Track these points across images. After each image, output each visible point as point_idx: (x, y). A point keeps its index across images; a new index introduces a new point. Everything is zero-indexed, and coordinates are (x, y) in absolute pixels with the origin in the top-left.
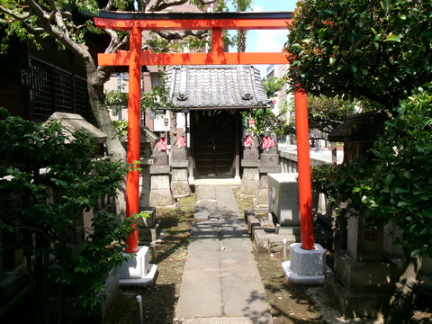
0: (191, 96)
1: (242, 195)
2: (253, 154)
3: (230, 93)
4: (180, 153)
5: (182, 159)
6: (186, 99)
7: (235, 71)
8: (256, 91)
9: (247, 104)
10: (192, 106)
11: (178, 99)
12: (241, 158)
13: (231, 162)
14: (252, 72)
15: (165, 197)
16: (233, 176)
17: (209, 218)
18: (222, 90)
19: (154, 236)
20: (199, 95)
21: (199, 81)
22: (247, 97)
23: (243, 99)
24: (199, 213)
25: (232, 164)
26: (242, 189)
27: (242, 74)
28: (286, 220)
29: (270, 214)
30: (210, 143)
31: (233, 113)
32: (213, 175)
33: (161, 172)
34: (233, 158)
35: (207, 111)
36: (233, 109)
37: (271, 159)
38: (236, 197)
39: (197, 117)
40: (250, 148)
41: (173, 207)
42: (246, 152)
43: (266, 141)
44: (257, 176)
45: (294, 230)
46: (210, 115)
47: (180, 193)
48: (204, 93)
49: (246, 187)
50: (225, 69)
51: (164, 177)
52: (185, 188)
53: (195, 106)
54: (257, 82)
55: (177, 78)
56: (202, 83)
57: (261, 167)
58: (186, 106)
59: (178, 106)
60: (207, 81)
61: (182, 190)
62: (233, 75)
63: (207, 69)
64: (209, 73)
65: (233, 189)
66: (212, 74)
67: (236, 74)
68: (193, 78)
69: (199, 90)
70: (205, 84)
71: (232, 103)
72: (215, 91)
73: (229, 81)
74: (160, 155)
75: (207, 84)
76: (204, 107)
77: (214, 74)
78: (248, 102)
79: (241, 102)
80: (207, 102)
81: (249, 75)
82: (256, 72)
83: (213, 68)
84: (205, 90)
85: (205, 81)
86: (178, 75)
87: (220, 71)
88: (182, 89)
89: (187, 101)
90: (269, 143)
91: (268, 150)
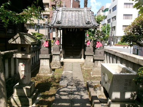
0: (63, 22)
1: (85, 68)
2: (90, 49)
3: (80, 21)
4: (56, 48)
5: (57, 51)
6: (61, 23)
7: (83, 12)
8: (92, 20)
9: (88, 26)
10: (63, 26)
11: (57, 23)
12: (85, 50)
13: (80, 52)
14: (90, 13)
15: (47, 70)
16: (81, 58)
17: (68, 85)
18: (77, 20)
19: (30, 102)
20: (67, 22)
21: (67, 16)
22: (88, 23)
23: (87, 23)
24: (62, 81)
26: (85, 65)
27: (86, 13)
28: (116, 99)
29: (102, 88)
30: (71, 43)
31: (82, 30)
32: (72, 57)
33: (45, 57)
34: (81, 50)
35: (70, 29)
36: (82, 28)
37: (100, 53)
38: (82, 69)
39: (65, 31)
40: (89, 46)
41: (50, 75)
42: (87, 48)
43: (98, 44)
44: (92, 60)
45: (121, 105)
46: (71, 31)
47: (56, 66)
48: (69, 21)
49: (87, 64)
50: (78, 11)
51: (47, 60)
52: (58, 64)
53: (64, 26)
54: (92, 17)
55: (58, 15)
56: (68, 17)
57: (95, 56)
58: (60, 26)
59: (56, 26)
60: (71, 16)
61: (57, 65)
62: (82, 14)
63: (71, 11)
64: (71, 13)
65: (80, 64)
66: (73, 13)
67: (83, 13)
68: (65, 15)
69: (67, 20)
70: (70, 17)
71: (81, 25)
72: (74, 20)
73: (80, 16)
74: (45, 49)
75: (71, 17)
76: (69, 27)
77: (74, 13)
78: (89, 25)
79: (85, 25)
80: (70, 25)
81: (89, 14)
82: (92, 12)
83: (74, 11)
84: (69, 20)
85: (70, 16)
86: (58, 13)
87: (76, 12)
88: (59, 19)
89: (61, 24)
90: (100, 45)
91: (99, 48)
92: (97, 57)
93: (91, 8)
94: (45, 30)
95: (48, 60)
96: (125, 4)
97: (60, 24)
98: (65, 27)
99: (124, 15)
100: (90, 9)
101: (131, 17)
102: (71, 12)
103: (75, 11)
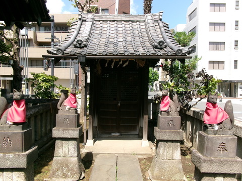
0: (92, 44)
2: (172, 122)
3: (138, 43)
4: (67, 118)
5: (71, 126)
6: (85, 46)
7: (144, 24)
10: (90, 54)
11: (75, 47)
14: (161, 25)
16: (140, 137)
18: (130, 40)
20: (103, 44)
21: (104, 32)
22: (161, 46)
23: (156, 47)
25: (138, 122)
26: (156, 171)
27: (152, 25)
30: (115, 99)
31: (142, 65)
32: (117, 134)
33: (8, 165)
35: (111, 61)
36: (142, 59)
40: (168, 112)
42: (162, 118)
44: (177, 155)
48: (108, 42)
49: (161, 169)
50: (132, 21)
51: (15, 174)
52: (72, 169)
53: (94, 53)
54: (167, 34)
55: (81, 29)
56: (108, 33)
57: (205, 161)
58: (83, 54)
59: (72, 53)
60: (114, 32)
61: (68, 171)
62: (141, 27)
63: (114, 21)
64: (116, 25)
65: (140, 160)
66: (119, 26)
67: (144, 27)
68: (99, 29)
69: (104, 39)
70: (111, 35)
71: (141, 51)
72: (122, 40)
73: (137, 32)
74: (10, 131)
75: (113, 35)
76: (106, 55)
77: (121, 26)
78: (162, 51)
79: (152, 51)
80: (111, 50)
81: (158, 27)
82: (165, 25)
83: (121, 21)
84: (110, 40)
85: (111, 32)
86: (82, 26)
87: (128, 23)
88: (83, 37)
89: (85, 48)
90: (220, 116)
91: (216, 127)
92: (211, 161)
93: (161, 14)
94: (69, 69)
95: (22, 174)
96: (211, 24)
97: (83, 47)
98: (96, 55)
99: (211, 43)
100: (161, 17)
101: (222, 46)
102: (114, 25)
103: (123, 22)
